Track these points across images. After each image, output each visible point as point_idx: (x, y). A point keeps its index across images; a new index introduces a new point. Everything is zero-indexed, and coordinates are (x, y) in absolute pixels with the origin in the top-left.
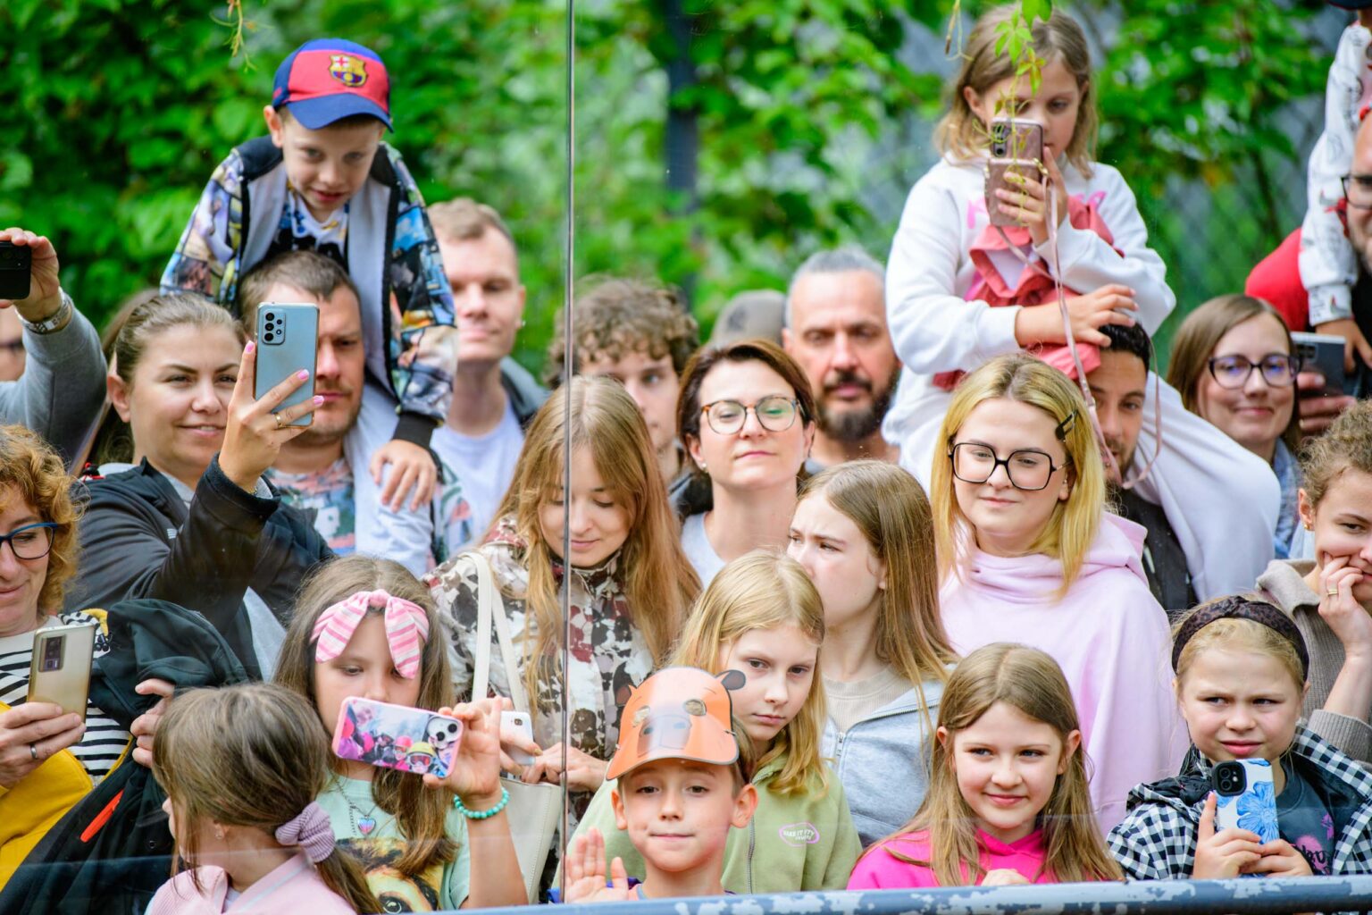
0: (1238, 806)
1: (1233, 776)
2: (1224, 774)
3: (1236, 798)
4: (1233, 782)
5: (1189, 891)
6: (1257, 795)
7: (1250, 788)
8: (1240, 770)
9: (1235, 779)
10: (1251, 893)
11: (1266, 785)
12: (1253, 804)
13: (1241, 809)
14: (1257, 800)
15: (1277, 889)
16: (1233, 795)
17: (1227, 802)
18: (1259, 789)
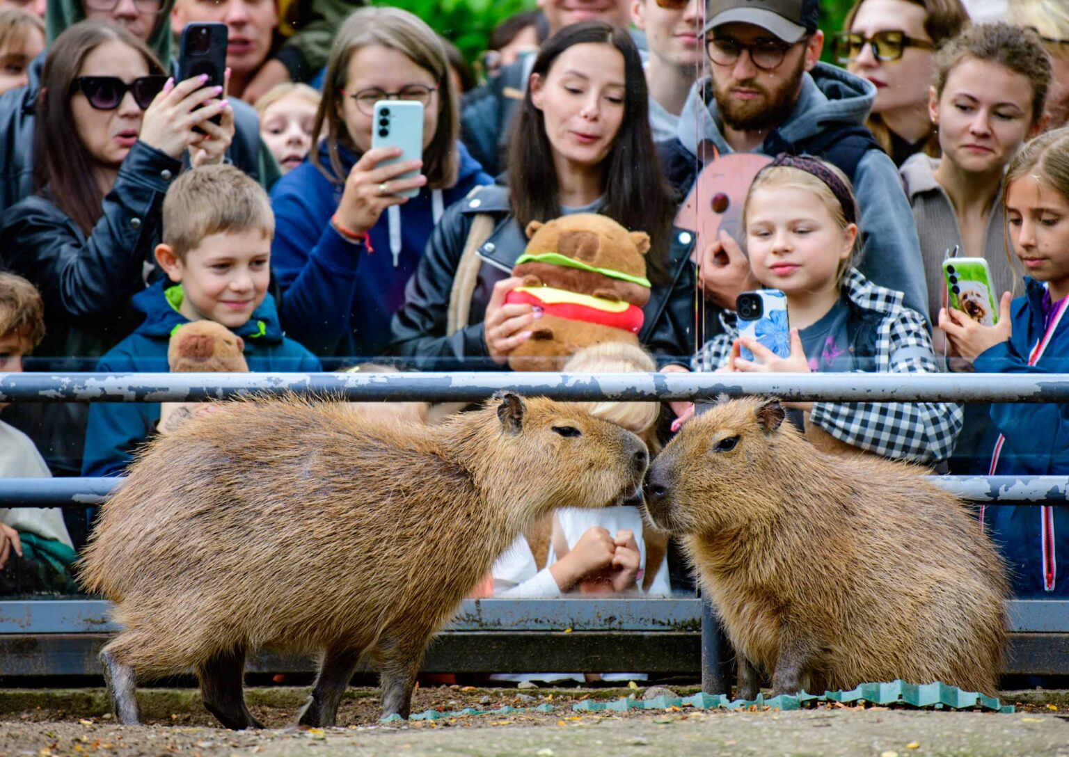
0: (756, 329)
1: (751, 305)
2: (745, 302)
3: (754, 323)
4: (752, 310)
5: (305, 381)
6: (772, 320)
7: (766, 315)
8: (758, 300)
9: (754, 307)
10: (360, 383)
11: (779, 313)
12: (769, 328)
13: (758, 331)
14: (772, 324)
15: (385, 380)
16: (751, 320)
17: (746, 326)
18: (774, 316)
